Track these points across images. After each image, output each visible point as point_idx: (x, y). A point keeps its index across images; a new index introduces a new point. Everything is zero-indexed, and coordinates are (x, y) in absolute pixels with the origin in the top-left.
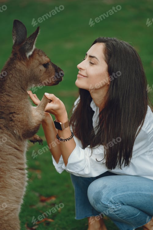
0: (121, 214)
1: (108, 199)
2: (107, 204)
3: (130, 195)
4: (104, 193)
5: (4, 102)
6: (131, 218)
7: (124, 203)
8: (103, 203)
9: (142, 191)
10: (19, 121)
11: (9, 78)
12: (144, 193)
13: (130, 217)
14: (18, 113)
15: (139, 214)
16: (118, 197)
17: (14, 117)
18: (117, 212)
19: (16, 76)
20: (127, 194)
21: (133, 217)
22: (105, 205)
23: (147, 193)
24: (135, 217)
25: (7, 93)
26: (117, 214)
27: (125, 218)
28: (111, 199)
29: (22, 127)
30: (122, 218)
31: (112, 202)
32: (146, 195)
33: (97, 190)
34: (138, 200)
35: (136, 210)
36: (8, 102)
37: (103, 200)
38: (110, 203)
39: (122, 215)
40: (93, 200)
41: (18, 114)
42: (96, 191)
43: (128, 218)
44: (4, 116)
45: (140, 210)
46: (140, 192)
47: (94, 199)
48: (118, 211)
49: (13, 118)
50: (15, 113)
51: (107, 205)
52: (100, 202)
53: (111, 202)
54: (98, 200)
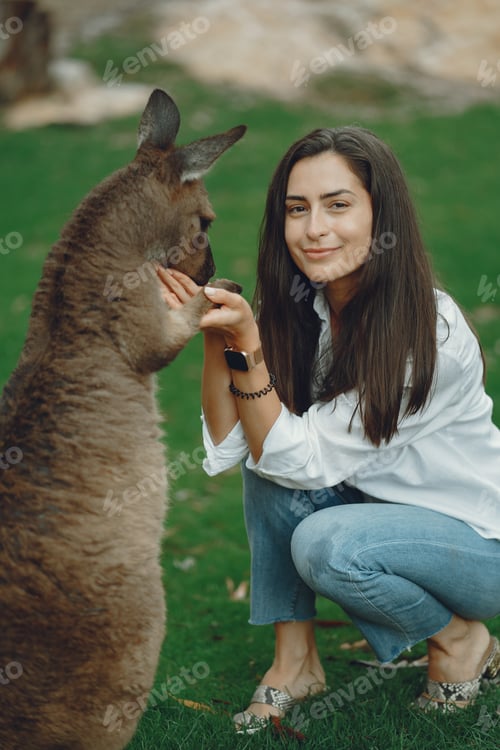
0: (380, 597)
1: (346, 558)
2: (343, 570)
3: (399, 548)
4: (334, 543)
5: (96, 266)
6: (404, 608)
7: (388, 569)
8: (335, 568)
9: (429, 539)
10: (137, 325)
11: (118, 210)
12: (434, 543)
13: (400, 606)
14: (134, 302)
15: (422, 599)
16: (371, 552)
17: (124, 310)
18: (371, 593)
19: (136, 210)
20: (393, 546)
21: (409, 607)
22: (341, 573)
23: (441, 545)
24: (414, 608)
25: (105, 247)
26: (372, 598)
27: (389, 608)
28: (355, 556)
29: (144, 340)
30: (381, 607)
31: (357, 566)
32: (438, 550)
33: (317, 538)
34: (420, 563)
35: (416, 587)
36: (108, 268)
37: (335, 562)
38: (353, 568)
39: (382, 600)
40: (308, 564)
41: (135, 306)
42: (314, 541)
43: (396, 608)
44: (98, 303)
45: (426, 589)
46: (425, 542)
47: (310, 561)
48: (373, 587)
49: (120, 312)
50: (124, 299)
51: (345, 574)
52: (327, 568)
53: (355, 565)
54: (320, 563)
